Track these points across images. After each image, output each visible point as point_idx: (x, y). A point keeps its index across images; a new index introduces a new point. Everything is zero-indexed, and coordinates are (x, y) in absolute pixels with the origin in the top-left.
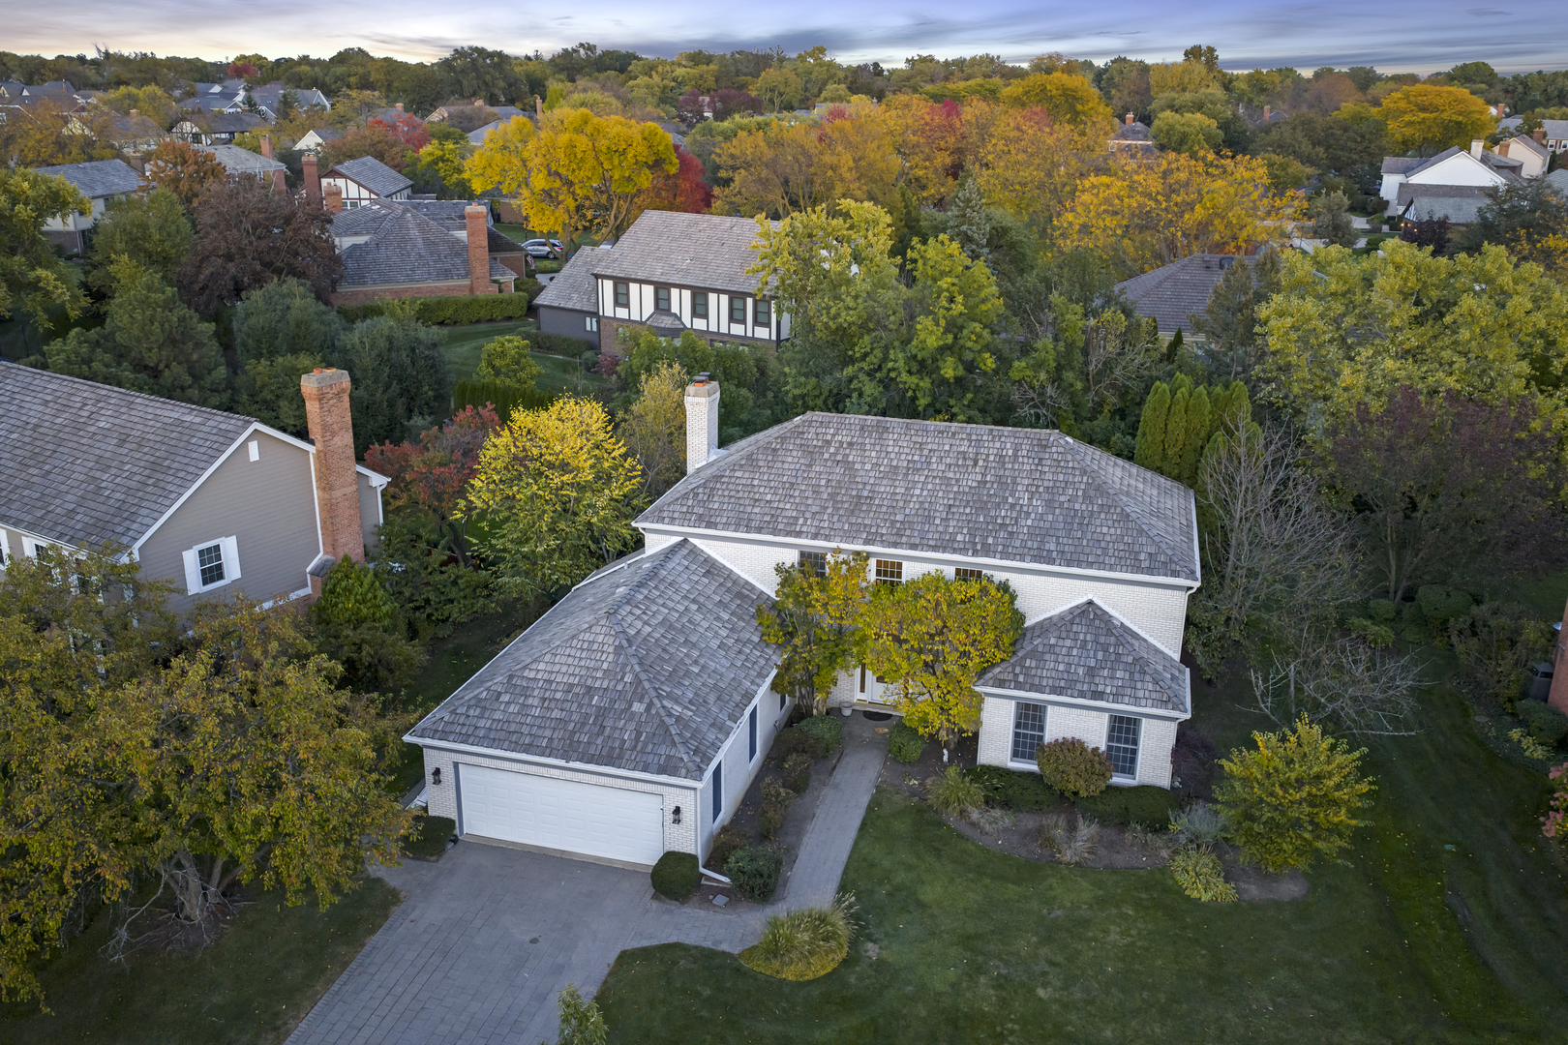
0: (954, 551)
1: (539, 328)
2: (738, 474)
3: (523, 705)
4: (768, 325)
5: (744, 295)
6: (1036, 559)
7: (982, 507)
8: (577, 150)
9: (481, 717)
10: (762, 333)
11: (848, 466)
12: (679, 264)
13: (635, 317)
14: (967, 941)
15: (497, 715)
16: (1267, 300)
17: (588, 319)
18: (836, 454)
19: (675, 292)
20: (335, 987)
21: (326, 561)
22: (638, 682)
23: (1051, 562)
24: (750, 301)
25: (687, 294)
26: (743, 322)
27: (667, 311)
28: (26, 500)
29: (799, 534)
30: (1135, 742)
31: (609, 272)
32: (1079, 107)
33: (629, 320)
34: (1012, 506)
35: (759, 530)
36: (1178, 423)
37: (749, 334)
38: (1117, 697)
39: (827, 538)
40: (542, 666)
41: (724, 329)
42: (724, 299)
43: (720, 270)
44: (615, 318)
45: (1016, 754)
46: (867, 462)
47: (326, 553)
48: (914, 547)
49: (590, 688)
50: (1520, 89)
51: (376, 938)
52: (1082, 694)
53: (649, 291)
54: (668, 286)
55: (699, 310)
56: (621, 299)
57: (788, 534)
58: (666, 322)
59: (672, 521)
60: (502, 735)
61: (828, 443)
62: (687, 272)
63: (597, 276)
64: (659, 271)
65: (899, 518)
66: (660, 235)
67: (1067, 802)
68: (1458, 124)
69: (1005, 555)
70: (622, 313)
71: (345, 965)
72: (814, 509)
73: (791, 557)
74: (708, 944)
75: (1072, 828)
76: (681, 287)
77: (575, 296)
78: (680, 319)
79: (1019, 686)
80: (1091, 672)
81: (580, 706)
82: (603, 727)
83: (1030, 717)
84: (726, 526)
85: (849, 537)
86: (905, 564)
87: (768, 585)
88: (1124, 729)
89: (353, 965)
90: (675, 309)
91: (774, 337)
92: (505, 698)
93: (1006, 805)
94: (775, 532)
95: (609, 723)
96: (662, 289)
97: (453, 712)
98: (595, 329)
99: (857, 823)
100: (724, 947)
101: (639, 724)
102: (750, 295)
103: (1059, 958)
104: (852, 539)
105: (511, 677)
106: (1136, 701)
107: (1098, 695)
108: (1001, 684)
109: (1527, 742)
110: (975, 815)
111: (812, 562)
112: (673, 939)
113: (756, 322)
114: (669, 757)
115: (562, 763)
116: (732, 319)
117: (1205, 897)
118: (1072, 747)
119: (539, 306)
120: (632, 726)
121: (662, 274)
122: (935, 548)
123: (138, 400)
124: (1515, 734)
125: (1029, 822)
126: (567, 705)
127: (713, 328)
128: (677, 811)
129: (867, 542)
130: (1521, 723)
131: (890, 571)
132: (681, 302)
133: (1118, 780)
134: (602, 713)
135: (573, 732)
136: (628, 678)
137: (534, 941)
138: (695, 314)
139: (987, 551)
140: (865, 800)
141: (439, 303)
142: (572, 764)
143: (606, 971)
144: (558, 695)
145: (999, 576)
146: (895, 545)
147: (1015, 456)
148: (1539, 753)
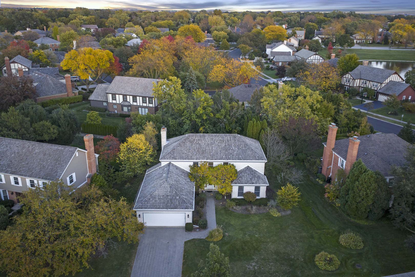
0: (223, 159)
1: (90, 105)
2: (178, 148)
3: (155, 200)
4: (152, 103)
5: (146, 97)
6: (238, 159)
7: (226, 151)
8: (91, 59)
9: (147, 204)
10: (151, 105)
11: (200, 144)
12: (128, 89)
13: (118, 102)
14: (242, 230)
15: (151, 203)
16: (262, 98)
17: (104, 103)
18: (196, 142)
19: (128, 97)
20: (136, 257)
21: (90, 175)
22: (176, 193)
23: (241, 160)
24: (147, 98)
25: (131, 97)
26: (146, 103)
27: (126, 101)
28: (25, 170)
29: (193, 159)
30: (259, 191)
31: (110, 92)
32: (198, 34)
33: (116, 103)
34: (232, 150)
35: (185, 159)
36: (255, 128)
37: (148, 106)
38: (256, 183)
39: (199, 159)
40: (156, 192)
41: (141, 105)
42: (141, 98)
43: (139, 91)
44: (112, 103)
45: (238, 195)
46: (203, 143)
47: (89, 173)
48: (216, 159)
49: (167, 195)
50: (290, 21)
51: (139, 247)
52: (250, 183)
53: (121, 97)
54: (126, 95)
55: (135, 100)
56: (114, 98)
57: (191, 159)
58: (126, 104)
59: (167, 159)
60: (153, 206)
61: (194, 140)
62: (131, 92)
63: (107, 93)
64: (123, 92)
65: (212, 154)
66: (121, 82)
67: (250, 203)
68: (280, 35)
69: (233, 159)
70: (114, 102)
71: (136, 253)
72: (195, 154)
73: (192, 164)
74: (199, 238)
75: (252, 207)
76: (130, 95)
77: (100, 97)
78: (130, 103)
79: (239, 183)
80: (251, 179)
81: (166, 199)
82: (172, 202)
83: (241, 188)
84: (179, 159)
85: (203, 159)
86: (214, 163)
87: (188, 170)
88: (257, 189)
89: (137, 253)
90: (128, 100)
91: (154, 106)
92: (151, 199)
93: (239, 205)
94: (188, 159)
95: (173, 201)
96: (125, 96)
97: (142, 203)
98: (106, 105)
99: (214, 212)
100: (202, 238)
101: (179, 201)
102: (147, 97)
103: (257, 230)
104: (204, 159)
105: (151, 195)
106: (259, 183)
107: (253, 183)
108: (236, 183)
109: (319, 181)
110: (235, 208)
111: (196, 164)
112: (193, 238)
113: (149, 103)
114: (186, 206)
115: (166, 210)
116: (143, 102)
117: (276, 216)
118: (249, 193)
119: (90, 100)
120: (177, 201)
121: (124, 92)
122: (220, 159)
123: (44, 145)
124: (317, 180)
125: (244, 207)
126: (164, 199)
127: (138, 104)
128: (188, 215)
129: (207, 159)
130: (318, 178)
131: (211, 164)
132: (130, 99)
133: (257, 198)
134: (171, 200)
135: (167, 204)
136: (174, 192)
137: (168, 243)
138: (133, 101)
139: (229, 159)
140: (214, 208)
141: (61, 100)
142: (168, 210)
143: (184, 245)
144: (162, 197)
145: (232, 163)
146: (212, 159)
147: (230, 140)
148: (321, 183)
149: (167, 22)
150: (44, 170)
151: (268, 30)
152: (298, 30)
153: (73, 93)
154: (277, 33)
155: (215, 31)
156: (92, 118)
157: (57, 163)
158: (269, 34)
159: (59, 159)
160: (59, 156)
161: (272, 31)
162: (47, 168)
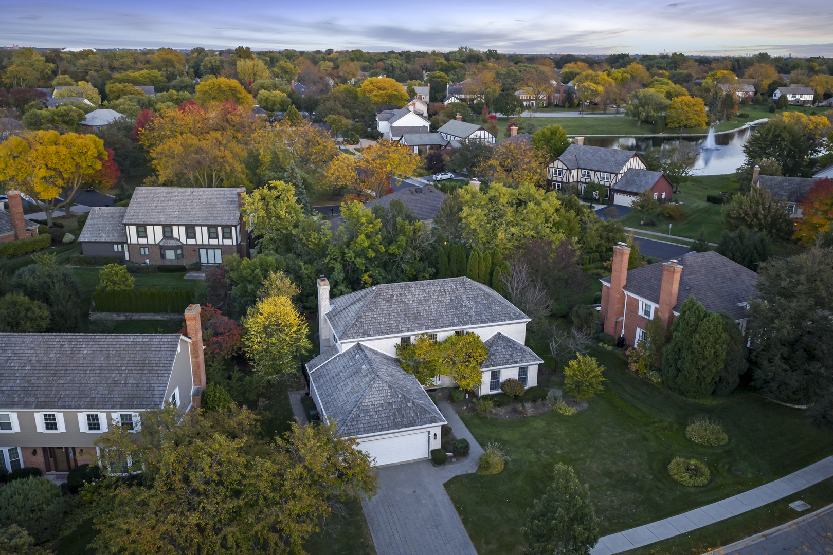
0: (456, 326)
1: (82, 253)
2: (367, 314)
3: (370, 416)
4: (231, 238)
5: (216, 226)
6: (482, 322)
7: (456, 309)
9: (357, 424)
10: (228, 242)
11: (404, 302)
12: (172, 213)
13: (151, 241)
14: (528, 446)
15: (363, 422)
17: (115, 246)
18: (397, 299)
19: (175, 229)
21: (198, 389)
22: (404, 396)
23: (487, 322)
24: (220, 229)
25: (182, 229)
26: (217, 238)
27: (172, 237)
29: (402, 332)
30: (526, 375)
31: (133, 222)
33: (148, 244)
34: (465, 306)
35: (387, 333)
37: (221, 243)
38: (522, 361)
39: (412, 331)
40: (367, 401)
41: (206, 242)
42: (205, 229)
43: (196, 214)
44: (138, 244)
45: (491, 389)
46: (409, 299)
47: (195, 385)
48: (442, 327)
49: (389, 403)
52: (512, 363)
53: (159, 229)
54: (170, 226)
55: (190, 233)
56: (142, 233)
57: (398, 332)
58: (172, 243)
59: (353, 337)
60: (371, 428)
61: (392, 295)
62: (180, 218)
63: (125, 225)
64: (163, 219)
65: (432, 318)
66: (153, 200)
67: (517, 398)
69: (472, 324)
70: (143, 241)
71: (365, 521)
72: (402, 321)
73: (398, 341)
74: (464, 473)
75: (523, 406)
76: (178, 225)
77: (104, 235)
78: (179, 240)
79: (493, 366)
80: (511, 355)
81: (390, 410)
82: (403, 415)
83: (495, 375)
84: (375, 334)
85: (420, 328)
86: (438, 334)
87: (391, 353)
88: (523, 371)
89: (368, 521)
90: (176, 235)
91: (235, 243)
92: (362, 415)
93: (499, 406)
94: (393, 333)
95: (404, 412)
96: (167, 229)
97: (347, 425)
98: (120, 249)
100: (470, 472)
101: (414, 410)
102: (220, 226)
103: (553, 442)
104: (421, 329)
105: (359, 408)
106: (527, 361)
107: (516, 362)
108: (488, 366)
109: (606, 346)
110: (494, 411)
111: (405, 340)
112: (453, 476)
113: (224, 238)
114: (431, 417)
115: (397, 430)
116: (210, 237)
117: (570, 414)
118: (509, 381)
119: (81, 243)
120: (412, 411)
121: (166, 220)
122: (450, 326)
124: (601, 344)
125: (509, 408)
126: (385, 411)
127: (199, 242)
128: (435, 435)
129: (427, 329)
130: (600, 341)
131: (434, 336)
132: (179, 233)
133: (526, 388)
134: (399, 410)
135: (394, 419)
136: (400, 396)
137: (414, 492)
138: (188, 237)
139: (466, 324)
141: (5, 247)
142: (401, 430)
143: (445, 491)
144: (380, 409)
145: (471, 331)
146: (436, 328)
147: (457, 289)
148: (610, 348)
149: (149, 74)
150: (119, 389)
151: (371, 87)
152: (415, 85)
153: (28, 230)
154: (390, 92)
155: (263, 91)
156: (115, 278)
157: (146, 372)
158: (375, 93)
159: (147, 362)
160: (144, 355)
161: (380, 89)
162: (125, 383)
